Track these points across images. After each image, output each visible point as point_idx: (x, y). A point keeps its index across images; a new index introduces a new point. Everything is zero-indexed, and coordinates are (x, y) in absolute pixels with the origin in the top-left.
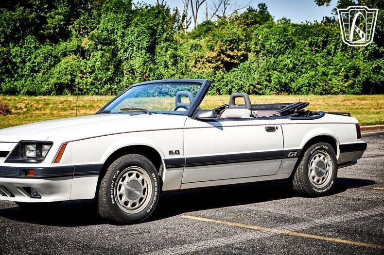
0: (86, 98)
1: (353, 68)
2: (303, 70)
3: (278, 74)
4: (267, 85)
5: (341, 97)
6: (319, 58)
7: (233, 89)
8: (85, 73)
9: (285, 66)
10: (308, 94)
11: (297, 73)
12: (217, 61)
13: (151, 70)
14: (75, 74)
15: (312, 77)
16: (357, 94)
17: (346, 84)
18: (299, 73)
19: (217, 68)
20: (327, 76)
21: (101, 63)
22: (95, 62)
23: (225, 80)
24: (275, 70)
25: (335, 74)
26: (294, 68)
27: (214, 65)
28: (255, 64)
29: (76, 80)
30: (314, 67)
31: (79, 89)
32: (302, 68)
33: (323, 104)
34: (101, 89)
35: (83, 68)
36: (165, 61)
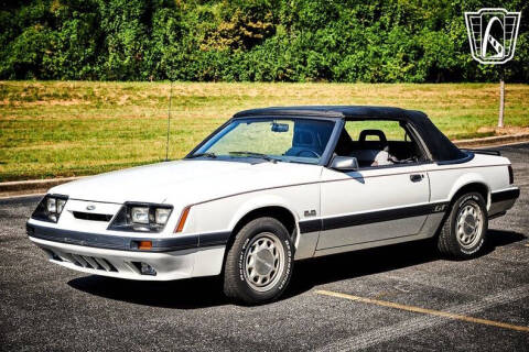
0: (58, 84)
1: (415, 47)
2: (349, 50)
3: (317, 54)
4: (300, 69)
5: (398, 86)
6: (369, 34)
7: (257, 75)
8: (56, 50)
9: (326, 43)
10: (355, 82)
11: (340, 53)
12: (234, 36)
13: (145, 47)
14: (42, 50)
15: (362, 59)
16: (419, 82)
17: (405, 69)
18: (344, 53)
19: (235, 45)
20: (380, 57)
21: (78, 36)
22: (69, 35)
23: (246, 62)
24: (312, 48)
25: (390, 55)
26: (338, 46)
27: (231, 41)
28: (286, 41)
29: (44, 59)
30: (363, 45)
31: (48, 71)
32: (347, 46)
33: (376, 95)
34: (78, 71)
35: (52, 43)
36: (165, 35)
